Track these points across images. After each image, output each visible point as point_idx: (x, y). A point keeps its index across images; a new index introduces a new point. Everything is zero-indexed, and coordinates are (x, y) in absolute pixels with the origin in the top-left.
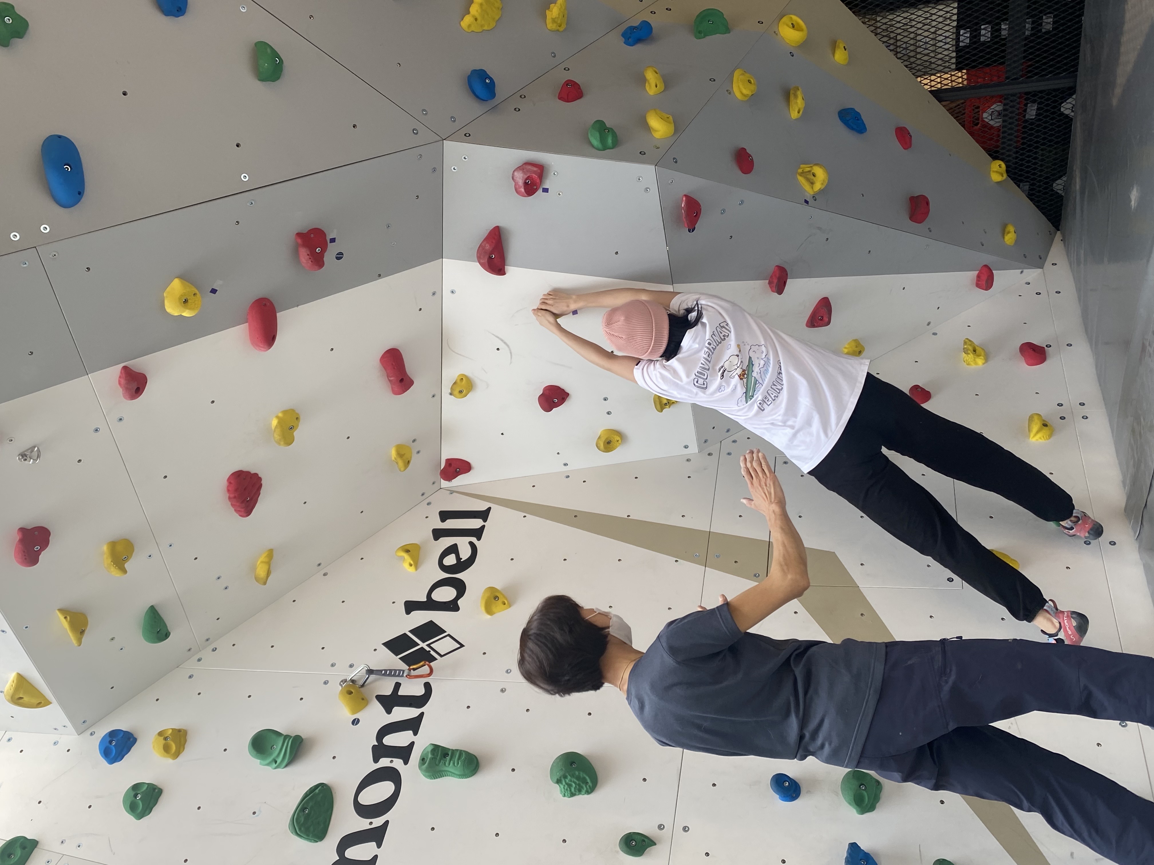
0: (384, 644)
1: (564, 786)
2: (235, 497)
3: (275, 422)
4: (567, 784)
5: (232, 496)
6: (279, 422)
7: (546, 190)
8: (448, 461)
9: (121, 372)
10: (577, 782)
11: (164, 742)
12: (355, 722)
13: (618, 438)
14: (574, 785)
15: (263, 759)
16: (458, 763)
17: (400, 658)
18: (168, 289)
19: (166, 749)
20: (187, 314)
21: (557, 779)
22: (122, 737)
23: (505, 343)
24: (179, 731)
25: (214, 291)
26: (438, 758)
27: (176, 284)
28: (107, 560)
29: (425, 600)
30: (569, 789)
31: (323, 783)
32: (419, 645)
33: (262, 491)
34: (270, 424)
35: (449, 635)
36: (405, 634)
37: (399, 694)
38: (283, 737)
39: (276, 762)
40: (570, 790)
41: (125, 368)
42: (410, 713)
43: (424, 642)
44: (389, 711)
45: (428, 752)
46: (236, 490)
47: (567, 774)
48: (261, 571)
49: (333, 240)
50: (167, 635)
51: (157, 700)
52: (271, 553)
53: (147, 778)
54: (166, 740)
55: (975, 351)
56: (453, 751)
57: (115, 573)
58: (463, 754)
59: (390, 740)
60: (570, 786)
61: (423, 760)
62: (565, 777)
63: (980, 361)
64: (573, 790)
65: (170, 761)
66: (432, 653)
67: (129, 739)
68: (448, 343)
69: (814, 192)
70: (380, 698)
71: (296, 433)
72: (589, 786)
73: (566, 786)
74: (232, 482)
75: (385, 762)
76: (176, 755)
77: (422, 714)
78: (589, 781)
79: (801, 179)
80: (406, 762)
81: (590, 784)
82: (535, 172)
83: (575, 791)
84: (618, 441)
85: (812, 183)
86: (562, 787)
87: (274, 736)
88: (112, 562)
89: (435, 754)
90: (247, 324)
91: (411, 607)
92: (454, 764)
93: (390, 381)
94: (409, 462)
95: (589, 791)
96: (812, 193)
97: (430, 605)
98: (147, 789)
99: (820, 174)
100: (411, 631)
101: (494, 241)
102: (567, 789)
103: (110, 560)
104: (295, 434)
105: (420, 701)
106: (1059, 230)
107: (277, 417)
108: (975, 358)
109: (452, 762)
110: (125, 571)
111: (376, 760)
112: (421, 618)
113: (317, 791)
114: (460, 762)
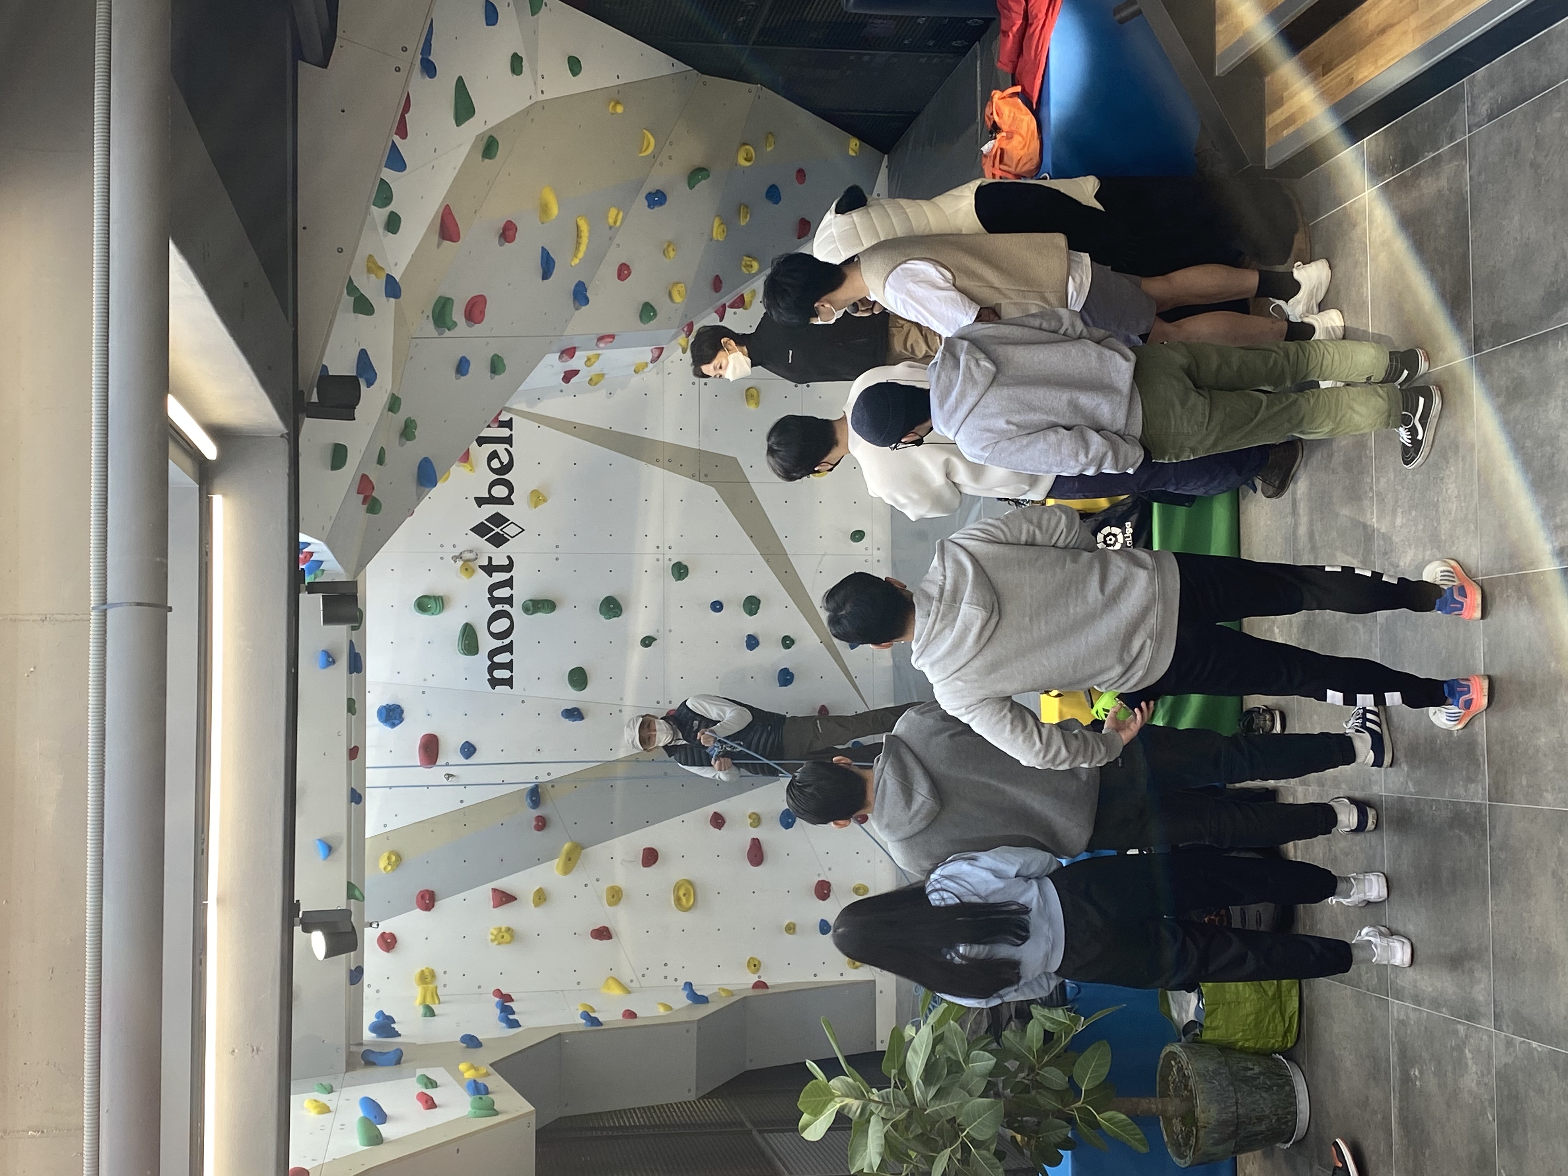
0: (470, 529)
4: (605, 613)
12: (472, 584)
15: (428, 613)
17: (485, 540)
21: (601, 611)
31: (467, 623)
35: (512, 522)
36: (482, 522)
38: (433, 598)
39: (434, 614)
42: (505, 576)
43: (497, 527)
47: (607, 606)
56: (539, 599)
58: (544, 600)
64: (608, 616)
66: (505, 535)
72: (615, 613)
78: (616, 610)
83: (611, 616)
87: (426, 600)
95: (618, 615)
100: (486, 520)
105: (509, 568)
113: (466, 627)
114: (544, 606)
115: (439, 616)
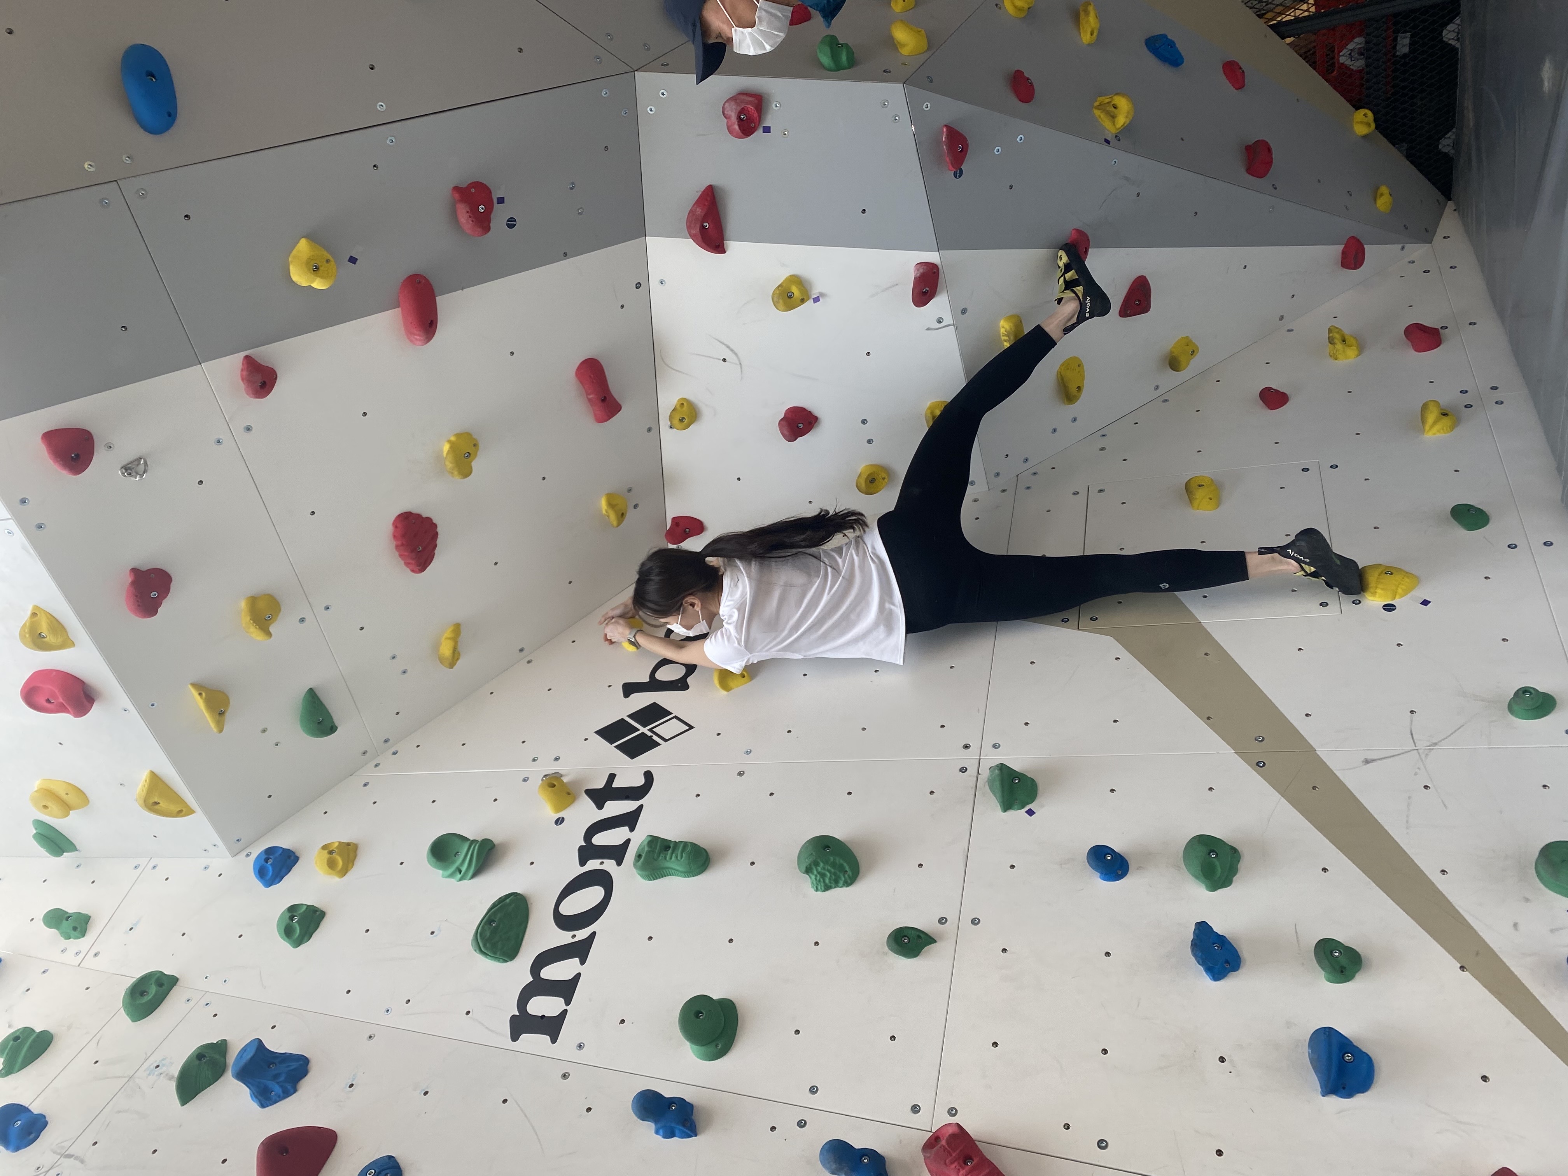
0: (596, 732)
1: (816, 876)
2: (402, 545)
3: (446, 447)
4: (819, 873)
5: (399, 543)
6: (451, 447)
7: (767, 130)
8: (674, 519)
9: (243, 364)
10: (833, 870)
11: (329, 856)
12: (559, 821)
13: (884, 475)
14: (828, 874)
15: (445, 868)
16: (682, 857)
17: (616, 747)
18: (294, 252)
19: (331, 864)
20: (318, 284)
21: (806, 867)
22: (280, 854)
23: (732, 350)
24: (348, 844)
25: (353, 260)
26: (657, 851)
27: (303, 245)
28: (246, 619)
29: (648, 680)
30: (822, 880)
31: (516, 893)
32: (638, 730)
33: (439, 542)
34: (442, 451)
35: (676, 717)
36: (622, 720)
37: (614, 786)
38: (469, 842)
39: (460, 872)
40: (824, 882)
41: (247, 358)
42: (626, 807)
43: (645, 726)
44: (600, 806)
45: (644, 846)
46: (403, 536)
47: (819, 860)
48: (446, 650)
49: (501, 200)
50: (333, 729)
51: (325, 813)
52: (457, 629)
53: (308, 899)
54: (330, 854)
55: (1344, 341)
56: (676, 844)
57: (256, 635)
58: (688, 845)
59: (601, 839)
60: (823, 875)
61: (639, 856)
62: (816, 864)
63: (1352, 352)
64: (827, 881)
65: (336, 880)
66: (655, 738)
67: (289, 857)
68: (661, 355)
69: (1117, 129)
70: (591, 793)
71: (475, 464)
72: (848, 875)
73: (818, 876)
74: (399, 525)
75: (593, 864)
76: (344, 872)
77: (641, 807)
78: (847, 868)
79: (1097, 112)
80: (619, 863)
81: (850, 873)
82: (750, 103)
83: (830, 883)
84: (884, 479)
85: (1113, 117)
86: (813, 877)
87: (457, 840)
88: (250, 620)
89: (653, 846)
90: (399, 309)
91: (629, 689)
92: (677, 857)
93: (589, 400)
94: (623, 514)
95: (849, 881)
96: (1114, 131)
97: (653, 685)
98: (306, 910)
99: (1123, 104)
100: (630, 716)
101: (706, 204)
102: (819, 881)
103: (249, 618)
104: (473, 464)
105: (639, 792)
106: (1450, 199)
107: (449, 441)
108: (1344, 348)
109: (674, 855)
110: (269, 634)
111: (582, 863)
112: (642, 700)
113: (508, 901)
114: (684, 855)
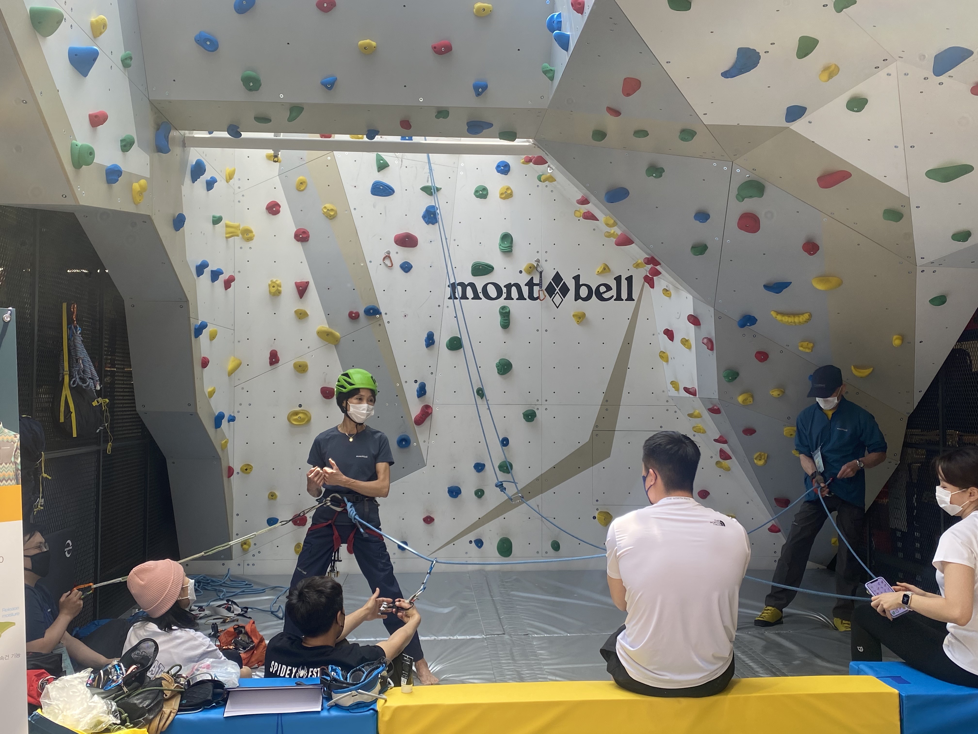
0: (557, 271)
1: (500, 363)
10: (502, 368)
12: (521, 272)
15: (501, 241)
17: (551, 282)
19: (502, 194)
21: (503, 361)
22: (507, 168)
24: (512, 194)
31: (494, 269)
32: (558, 287)
35: (563, 300)
36: (563, 280)
38: (511, 245)
39: (501, 244)
43: (559, 290)
45: (509, 307)
47: (504, 364)
53: (490, 190)
58: (509, 321)
66: (554, 295)
67: (507, 171)
81: (501, 372)
83: (498, 367)
87: (510, 240)
98: (486, 193)
100: (564, 282)
105: (531, 297)
113: (491, 267)
115: (499, 250)
